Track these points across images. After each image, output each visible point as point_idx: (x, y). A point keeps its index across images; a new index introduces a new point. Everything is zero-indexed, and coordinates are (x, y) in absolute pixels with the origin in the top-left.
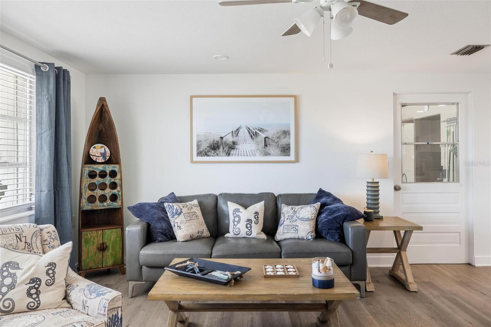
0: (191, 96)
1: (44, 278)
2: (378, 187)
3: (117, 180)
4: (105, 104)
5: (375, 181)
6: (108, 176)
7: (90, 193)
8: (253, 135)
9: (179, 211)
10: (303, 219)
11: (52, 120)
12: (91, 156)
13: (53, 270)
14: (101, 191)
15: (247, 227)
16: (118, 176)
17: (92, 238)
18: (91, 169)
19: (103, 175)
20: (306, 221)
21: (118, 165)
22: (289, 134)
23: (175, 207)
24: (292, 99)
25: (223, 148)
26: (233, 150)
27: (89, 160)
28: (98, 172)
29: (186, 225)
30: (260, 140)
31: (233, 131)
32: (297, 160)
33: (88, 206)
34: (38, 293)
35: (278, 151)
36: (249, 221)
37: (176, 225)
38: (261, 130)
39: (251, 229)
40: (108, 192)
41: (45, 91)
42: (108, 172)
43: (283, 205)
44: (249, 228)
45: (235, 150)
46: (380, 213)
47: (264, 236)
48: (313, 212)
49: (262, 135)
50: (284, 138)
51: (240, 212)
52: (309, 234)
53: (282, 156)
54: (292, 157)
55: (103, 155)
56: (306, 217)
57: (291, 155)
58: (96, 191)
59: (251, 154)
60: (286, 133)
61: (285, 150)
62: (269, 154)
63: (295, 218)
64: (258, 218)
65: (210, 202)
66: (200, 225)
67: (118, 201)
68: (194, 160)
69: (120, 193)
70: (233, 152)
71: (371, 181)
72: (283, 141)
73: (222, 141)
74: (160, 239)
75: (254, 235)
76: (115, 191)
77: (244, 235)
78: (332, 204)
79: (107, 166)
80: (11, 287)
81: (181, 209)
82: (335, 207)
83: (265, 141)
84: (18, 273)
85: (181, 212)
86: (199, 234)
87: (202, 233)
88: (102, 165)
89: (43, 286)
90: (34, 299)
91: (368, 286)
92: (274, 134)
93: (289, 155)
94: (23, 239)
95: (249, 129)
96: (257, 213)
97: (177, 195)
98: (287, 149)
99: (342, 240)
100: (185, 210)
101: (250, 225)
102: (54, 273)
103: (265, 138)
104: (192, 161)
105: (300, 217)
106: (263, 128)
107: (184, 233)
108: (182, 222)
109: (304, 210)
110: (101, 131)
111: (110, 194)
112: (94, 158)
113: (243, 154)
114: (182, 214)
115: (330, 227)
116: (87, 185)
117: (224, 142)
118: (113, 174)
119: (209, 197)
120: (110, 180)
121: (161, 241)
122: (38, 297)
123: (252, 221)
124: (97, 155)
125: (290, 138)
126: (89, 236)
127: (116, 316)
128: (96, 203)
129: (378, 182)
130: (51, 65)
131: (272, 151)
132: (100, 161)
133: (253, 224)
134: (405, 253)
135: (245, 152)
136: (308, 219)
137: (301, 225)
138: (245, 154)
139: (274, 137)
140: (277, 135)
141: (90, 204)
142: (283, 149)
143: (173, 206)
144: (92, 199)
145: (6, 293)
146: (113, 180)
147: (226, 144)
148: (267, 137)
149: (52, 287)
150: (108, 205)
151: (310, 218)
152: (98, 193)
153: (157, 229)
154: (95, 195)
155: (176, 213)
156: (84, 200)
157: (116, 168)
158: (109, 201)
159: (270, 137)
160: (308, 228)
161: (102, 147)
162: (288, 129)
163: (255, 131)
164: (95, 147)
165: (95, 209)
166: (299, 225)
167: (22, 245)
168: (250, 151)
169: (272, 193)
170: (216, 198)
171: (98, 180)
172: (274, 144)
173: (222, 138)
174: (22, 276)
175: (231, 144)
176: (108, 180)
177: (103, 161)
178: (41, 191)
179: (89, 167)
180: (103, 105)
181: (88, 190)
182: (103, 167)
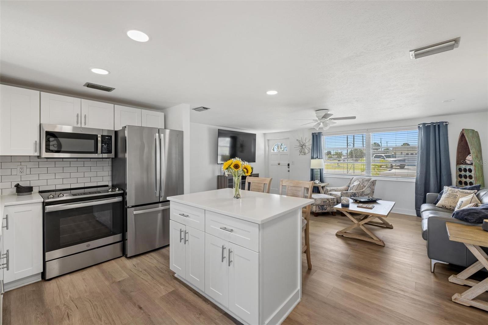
3: (472, 175)
11: (423, 145)
14: (465, 179)
16: (473, 172)
19: (465, 170)
40: (468, 180)
58: (462, 179)
76: (471, 180)
79: (467, 166)
111: (469, 182)
116: (458, 175)
118: (470, 171)
128: (462, 185)
130: (423, 124)
146: (470, 174)
156: (457, 183)
157: (471, 167)
158: (469, 185)
176: (468, 174)
178: (418, 174)
179: (459, 166)
180: (463, 133)
181: (459, 178)
182: (465, 166)
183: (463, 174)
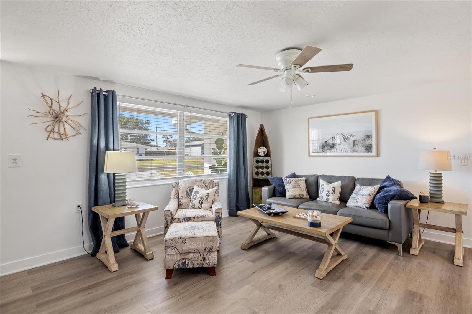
0: (308, 118)
1: (205, 198)
2: (441, 177)
3: (269, 165)
4: (263, 127)
5: (438, 172)
6: (265, 162)
7: (256, 170)
8: (345, 139)
9: (290, 182)
10: (363, 195)
11: (235, 137)
12: (258, 153)
13: (208, 196)
14: (262, 170)
15: (327, 196)
16: (270, 163)
17: (258, 192)
18: (257, 159)
19: (262, 162)
20: (365, 196)
21: (269, 157)
22: (372, 137)
23: (288, 180)
24: (374, 113)
25: (327, 148)
26: (333, 149)
27: (256, 154)
28: (260, 160)
29: (292, 190)
30: (350, 142)
31: (333, 137)
32: (378, 155)
33: (256, 176)
34: (202, 203)
35: (363, 149)
36: (329, 192)
37: (287, 189)
38: (351, 136)
39: (329, 197)
40: (265, 170)
41: (232, 124)
42: (265, 161)
43: (358, 184)
44: (328, 196)
45: (334, 149)
46: (443, 199)
47: (338, 202)
48: (372, 190)
49: (352, 139)
50: (367, 140)
51: (324, 186)
52: (365, 204)
53: (366, 152)
54: (374, 153)
55: (264, 152)
56: (365, 194)
57: (373, 151)
58: (259, 170)
59: (344, 151)
60: (369, 137)
61: (369, 148)
62: (357, 151)
63: (359, 193)
64: (334, 190)
65: (312, 180)
66: (301, 191)
67: (270, 175)
68: (310, 155)
69: (271, 171)
70: (333, 150)
71: (434, 172)
72: (368, 142)
73: (326, 143)
74: (278, 195)
75: (330, 200)
76: (268, 170)
77: (325, 200)
78: (390, 187)
79: (264, 158)
80: (195, 199)
81: (291, 181)
82: (389, 189)
83: (354, 142)
84: (198, 195)
85: (291, 183)
86: (300, 196)
87: (303, 195)
88: (262, 157)
89: (204, 201)
90: (201, 205)
91: (412, 250)
92: (360, 138)
93: (371, 152)
94: (205, 184)
95: (343, 135)
96: (334, 188)
97: (296, 174)
98: (370, 148)
99: (386, 212)
100: (293, 182)
101: (329, 194)
102: (208, 197)
103: (354, 141)
104: (309, 155)
105: (362, 193)
106: (352, 134)
107: (290, 194)
108: (290, 188)
109: (366, 189)
110: (264, 140)
111: (266, 172)
112: (259, 154)
113: (339, 151)
114: (291, 184)
115: (380, 202)
116: (255, 167)
117: (327, 144)
118: (267, 162)
119: (313, 177)
120: (266, 164)
121: (278, 197)
122: (202, 204)
123: (330, 192)
124: (261, 152)
125: (372, 140)
126: (256, 191)
127: (219, 216)
128: (259, 176)
129: (441, 174)
130: (235, 113)
131: (359, 149)
132: (262, 155)
133: (330, 194)
134: (461, 234)
135: (341, 150)
136: (366, 195)
137: (360, 198)
138: (341, 151)
139: (360, 139)
140: (363, 138)
141: (257, 176)
142: (367, 147)
143: (287, 179)
144: (257, 173)
145: (193, 201)
146: (267, 165)
147: (329, 145)
148: (355, 140)
149: (207, 202)
150: (265, 177)
151: (368, 194)
152: (260, 170)
153: (278, 190)
154: (259, 171)
155: (288, 183)
156: (254, 174)
157: (269, 158)
158: (265, 175)
159: (358, 140)
160: (365, 201)
161: (264, 148)
162: (371, 134)
163: (348, 137)
164: (260, 148)
165: (259, 178)
166: (359, 198)
167: (204, 186)
168: (344, 149)
169: (353, 177)
170: (317, 177)
171: (260, 164)
172: (361, 144)
173: (326, 141)
174: (198, 196)
175: (332, 145)
176: (265, 165)
177: (264, 155)
178: (231, 168)
179: (256, 158)
180: (262, 128)
181: (256, 169)
182: (262, 158)
183: (260, 165)
